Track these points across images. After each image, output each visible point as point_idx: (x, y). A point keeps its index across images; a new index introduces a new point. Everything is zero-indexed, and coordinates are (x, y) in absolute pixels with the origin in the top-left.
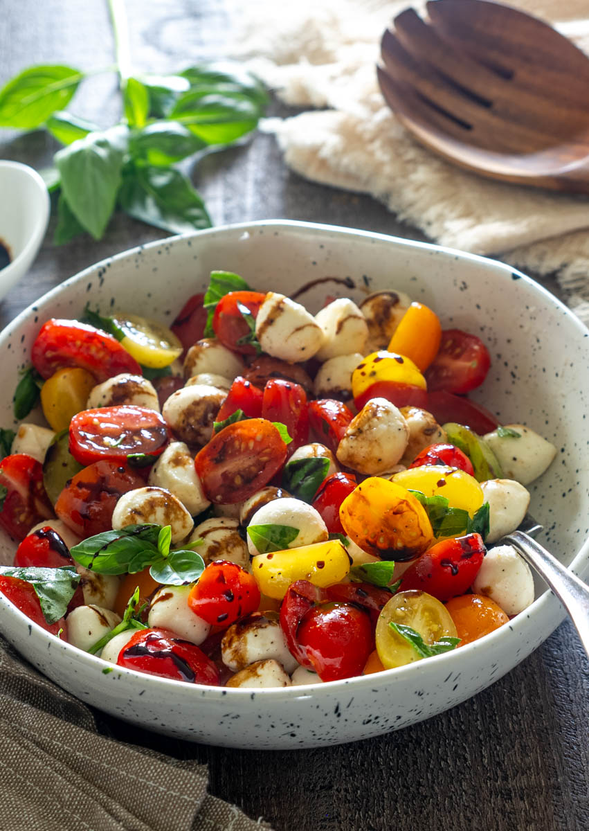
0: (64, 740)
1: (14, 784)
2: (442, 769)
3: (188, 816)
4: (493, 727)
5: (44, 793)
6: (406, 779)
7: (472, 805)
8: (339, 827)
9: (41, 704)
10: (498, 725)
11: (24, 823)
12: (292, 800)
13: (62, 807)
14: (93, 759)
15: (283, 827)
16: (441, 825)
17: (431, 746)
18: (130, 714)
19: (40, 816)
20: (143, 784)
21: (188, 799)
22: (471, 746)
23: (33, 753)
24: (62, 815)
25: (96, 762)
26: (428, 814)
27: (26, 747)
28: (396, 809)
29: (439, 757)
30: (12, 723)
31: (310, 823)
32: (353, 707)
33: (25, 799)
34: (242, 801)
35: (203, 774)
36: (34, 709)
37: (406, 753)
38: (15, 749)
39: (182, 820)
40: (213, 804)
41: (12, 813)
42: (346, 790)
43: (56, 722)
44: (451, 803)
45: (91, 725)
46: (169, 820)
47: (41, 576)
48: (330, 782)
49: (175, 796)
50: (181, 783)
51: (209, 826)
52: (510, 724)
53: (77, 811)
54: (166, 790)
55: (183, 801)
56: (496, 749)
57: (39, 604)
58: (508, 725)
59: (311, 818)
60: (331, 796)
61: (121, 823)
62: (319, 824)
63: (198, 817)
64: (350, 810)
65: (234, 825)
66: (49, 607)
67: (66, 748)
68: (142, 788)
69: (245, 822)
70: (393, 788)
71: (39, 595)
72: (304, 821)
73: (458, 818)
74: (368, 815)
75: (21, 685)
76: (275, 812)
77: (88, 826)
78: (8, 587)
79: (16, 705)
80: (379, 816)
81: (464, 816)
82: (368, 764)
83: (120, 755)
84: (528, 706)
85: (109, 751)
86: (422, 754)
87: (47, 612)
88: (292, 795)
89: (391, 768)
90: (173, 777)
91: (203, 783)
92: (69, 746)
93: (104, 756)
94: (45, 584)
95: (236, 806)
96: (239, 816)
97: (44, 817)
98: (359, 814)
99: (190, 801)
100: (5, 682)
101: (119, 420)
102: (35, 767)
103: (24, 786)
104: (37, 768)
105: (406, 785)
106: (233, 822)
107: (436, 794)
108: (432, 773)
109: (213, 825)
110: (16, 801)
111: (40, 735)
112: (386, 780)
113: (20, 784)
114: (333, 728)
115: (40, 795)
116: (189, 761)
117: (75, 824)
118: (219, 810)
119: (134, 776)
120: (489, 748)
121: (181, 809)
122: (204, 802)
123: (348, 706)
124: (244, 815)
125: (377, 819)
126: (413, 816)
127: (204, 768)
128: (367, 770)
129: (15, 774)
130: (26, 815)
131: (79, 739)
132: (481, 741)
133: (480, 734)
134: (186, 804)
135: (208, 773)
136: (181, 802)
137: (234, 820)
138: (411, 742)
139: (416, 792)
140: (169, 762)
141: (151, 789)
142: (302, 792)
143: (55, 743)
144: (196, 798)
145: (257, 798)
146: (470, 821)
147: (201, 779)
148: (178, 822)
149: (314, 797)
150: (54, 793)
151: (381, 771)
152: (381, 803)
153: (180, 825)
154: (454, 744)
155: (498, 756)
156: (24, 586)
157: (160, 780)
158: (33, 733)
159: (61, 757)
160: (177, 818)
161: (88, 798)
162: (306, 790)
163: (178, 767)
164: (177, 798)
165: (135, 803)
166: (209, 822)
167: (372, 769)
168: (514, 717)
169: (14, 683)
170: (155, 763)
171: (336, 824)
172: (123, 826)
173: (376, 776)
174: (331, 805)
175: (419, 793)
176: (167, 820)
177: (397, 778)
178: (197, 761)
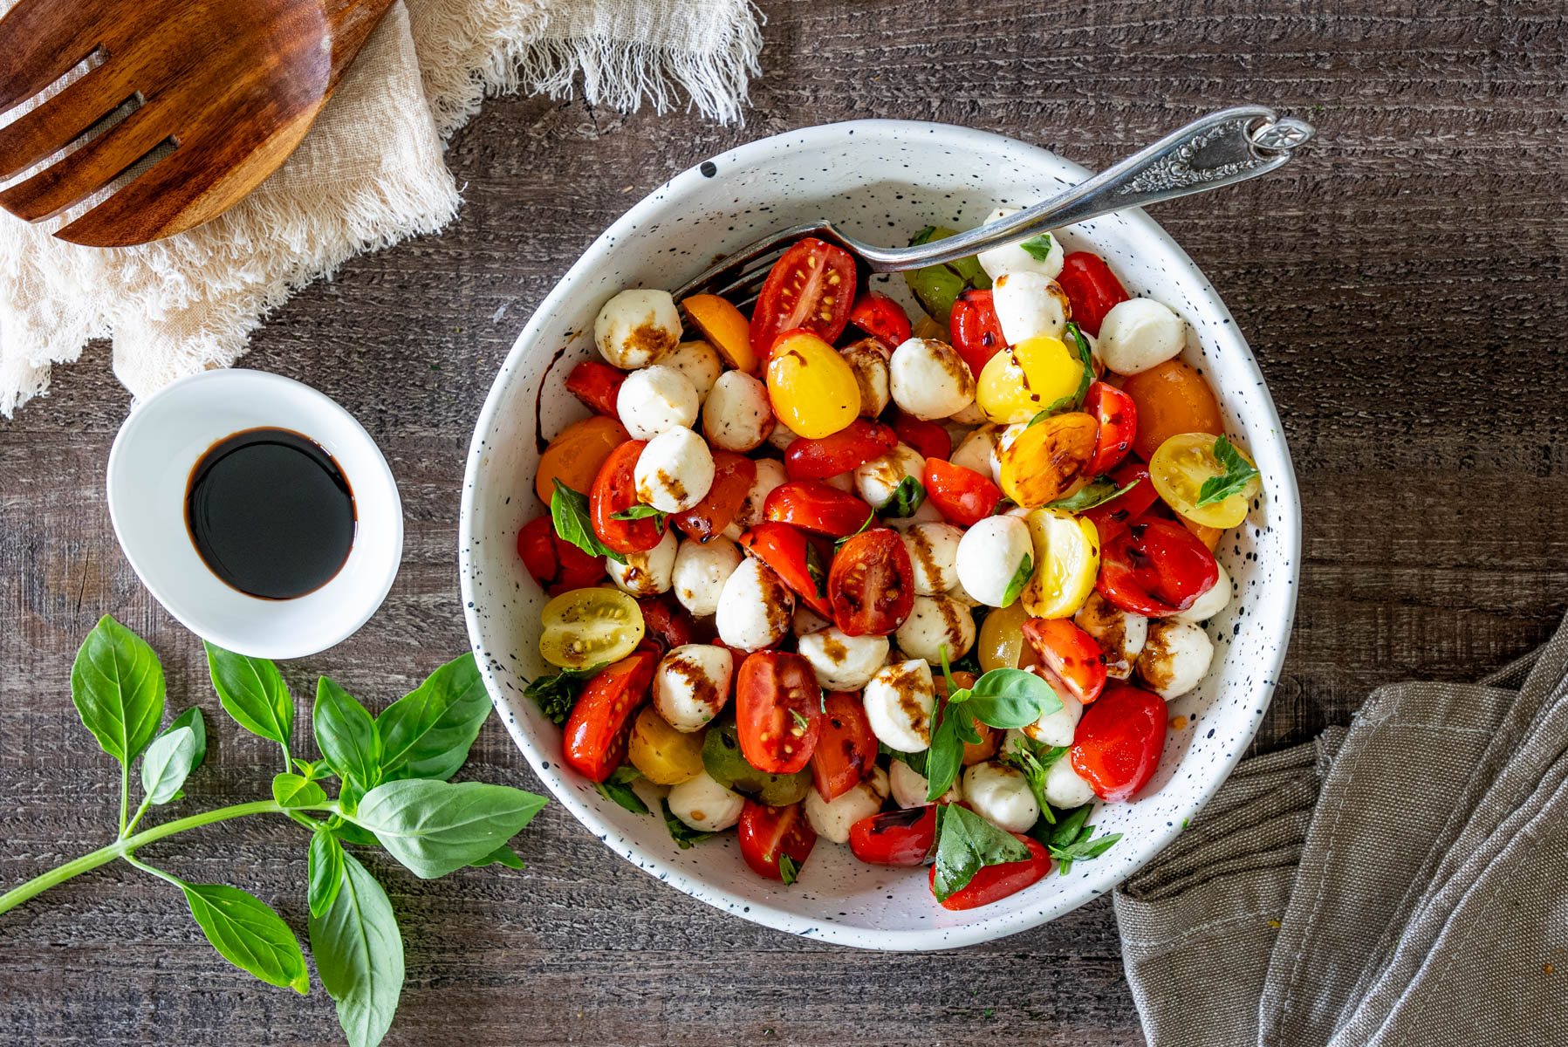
4: (1480, 265)
6: (1545, 367)
10: (1479, 259)
22: (1505, 292)
29: (1517, 327)
42: (1553, 432)
56: (1513, 265)
58: (1480, 248)
84: (1454, 223)
86: (1511, 346)
89: (1528, 381)
105: (1553, 366)
112: (1543, 387)
120: (1510, 273)
128: (1528, 407)
132: (1500, 280)
133: (1489, 280)
138: (1492, 357)
151: (1530, 392)
154: (1501, 310)
155: (1524, 264)
162: (1547, 474)
167: (1527, 402)
168: (1469, 240)
173: (1538, 398)
177: (1542, 376)
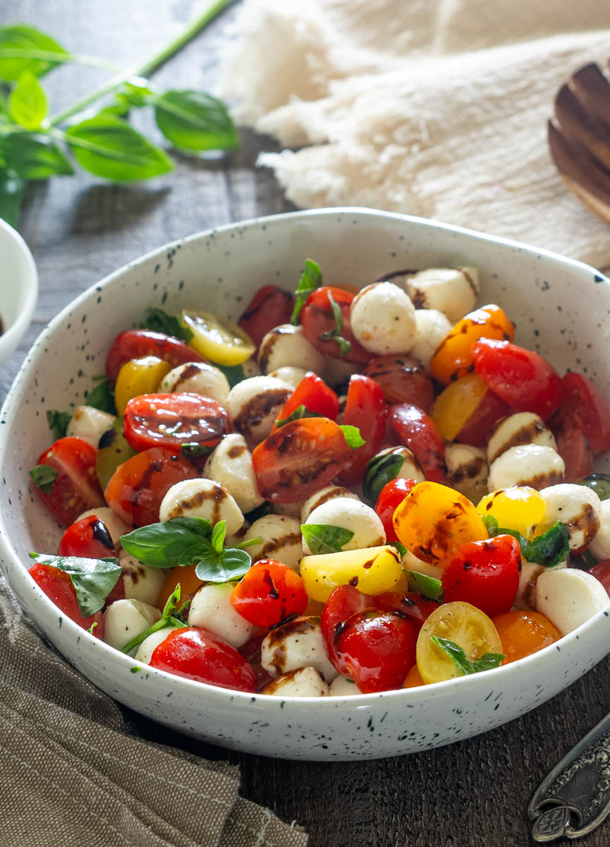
0: (90, 740)
1: (39, 787)
2: (481, 771)
3: (219, 819)
4: (535, 727)
5: (70, 796)
6: (444, 781)
7: (513, 809)
8: (376, 831)
9: (67, 704)
10: (540, 725)
11: (49, 826)
12: (327, 803)
13: (89, 810)
14: (120, 760)
15: (317, 830)
16: (481, 829)
17: (470, 747)
18: (158, 715)
19: (66, 819)
20: (172, 786)
21: (219, 802)
22: (512, 747)
23: (59, 754)
24: (88, 819)
25: (124, 763)
26: (467, 817)
27: (52, 748)
28: (435, 813)
29: (479, 758)
30: (37, 723)
31: (346, 827)
32: (387, 722)
33: (50, 801)
34: (275, 804)
35: (235, 775)
36: (60, 709)
37: (445, 754)
38: (40, 750)
39: (212, 824)
40: (245, 807)
41: (37, 816)
42: (383, 793)
43: (83, 722)
44: (491, 806)
45: (119, 725)
46: (199, 823)
47: (81, 567)
48: (366, 785)
49: (206, 799)
50: (212, 785)
51: (241, 829)
52: (553, 725)
53: (104, 815)
54: (196, 792)
55: (214, 804)
56: (538, 750)
57: (75, 596)
58: (550, 725)
59: (346, 821)
60: (367, 799)
61: (150, 827)
62: (355, 828)
63: (229, 821)
64: (386, 813)
65: (267, 829)
66: (86, 600)
67: (93, 748)
68: (171, 790)
69: (278, 826)
70: (431, 790)
71: (76, 587)
72: (339, 825)
73: (499, 821)
74: (406, 818)
75: (46, 683)
76: (309, 815)
77: (116, 830)
78: (45, 576)
79: (41, 704)
80: (417, 819)
81: (505, 820)
82: (406, 766)
83: (149, 756)
84: (571, 705)
85: (138, 752)
86: (461, 755)
87: (83, 604)
88: (326, 798)
89: (429, 770)
90: (203, 779)
91: (234, 785)
92: (96, 747)
93: (132, 757)
94: (83, 575)
95: (269, 809)
96: (272, 819)
97: (71, 820)
98: (396, 817)
99: (221, 804)
100: (29, 680)
101: (177, 407)
102: (61, 769)
103: (50, 788)
104: (63, 769)
105: (445, 787)
106: (265, 827)
107: (476, 797)
108: (472, 775)
109: (245, 829)
110: (40, 804)
111: (66, 736)
112: (424, 782)
113: (45, 786)
114: (366, 742)
115: (66, 798)
116: (220, 762)
117: (102, 828)
118: (251, 813)
119: (163, 779)
120: (530, 748)
121: (212, 812)
122: (235, 805)
123: (382, 720)
124: (277, 819)
125: (415, 823)
126: (451, 820)
127: (236, 770)
128: (405, 772)
129: (40, 776)
130: (51, 819)
131: (106, 740)
132: (522, 741)
133: (522, 734)
134: (216, 807)
135: (239, 774)
136: (212, 804)
137: (267, 823)
139: (455, 794)
140: (199, 762)
141: (181, 792)
142: (337, 794)
143: (81, 743)
144: (227, 802)
145: (290, 801)
146: (511, 825)
147: (232, 781)
148: (208, 825)
149: (350, 800)
150: (80, 796)
151: (419, 772)
152: (419, 806)
153: (210, 829)
154: (494, 746)
155: (540, 756)
156: (62, 576)
157: (190, 782)
158: (58, 733)
159: (88, 758)
160: (208, 821)
161: (116, 801)
162: (341, 792)
163: (208, 768)
164: (207, 801)
165: (164, 806)
166: (241, 826)
167: (409, 771)
168: (557, 717)
169: (38, 680)
170: (184, 765)
171: (372, 827)
172: (152, 830)
173: (413, 778)
174: (367, 808)
175: (458, 796)
176: (197, 824)
177: (435, 780)
178: (228, 762)
